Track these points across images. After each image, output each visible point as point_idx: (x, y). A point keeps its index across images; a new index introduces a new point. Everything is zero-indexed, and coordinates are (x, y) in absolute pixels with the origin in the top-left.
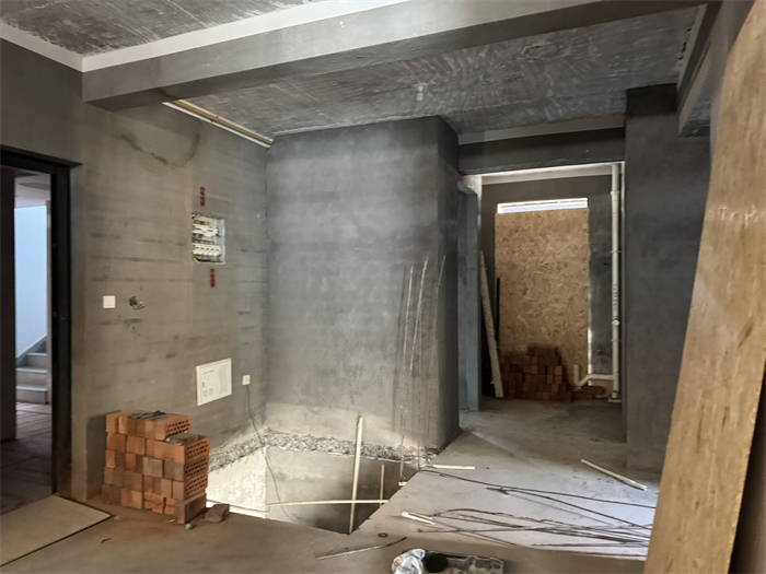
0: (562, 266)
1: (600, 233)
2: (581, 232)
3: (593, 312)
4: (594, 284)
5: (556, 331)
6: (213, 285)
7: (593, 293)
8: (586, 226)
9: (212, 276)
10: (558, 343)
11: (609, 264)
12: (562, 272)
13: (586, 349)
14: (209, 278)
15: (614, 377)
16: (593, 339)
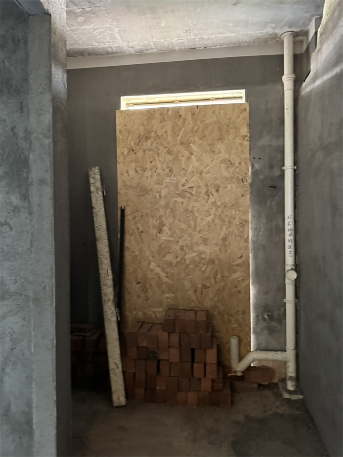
0: (213, 190)
1: (265, 141)
2: (238, 140)
3: (255, 257)
4: (257, 217)
5: (204, 287)
7: (256, 230)
8: (245, 131)
10: (208, 304)
11: (277, 186)
12: (212, 199)
13: (246, 312)
15: (290, 355)
16: (257, 297)
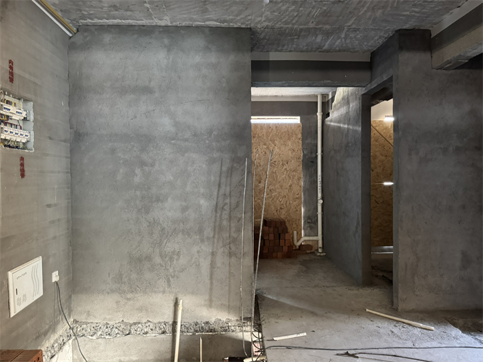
0: (285, 163)
1: (309, 141)
2: (297, 140)
3: (304, 194)
4: (305, 176)
5: (281, 209)
6: (23, 175)
7: (304, 182)
8: (300, 136)
9: (22, 165)
10: (283, 217)
11: (314, 162)
12: (285, 167)
13: (300, 220)
14: (19, 167)
15: (320, 237)
16: (305, 213)
